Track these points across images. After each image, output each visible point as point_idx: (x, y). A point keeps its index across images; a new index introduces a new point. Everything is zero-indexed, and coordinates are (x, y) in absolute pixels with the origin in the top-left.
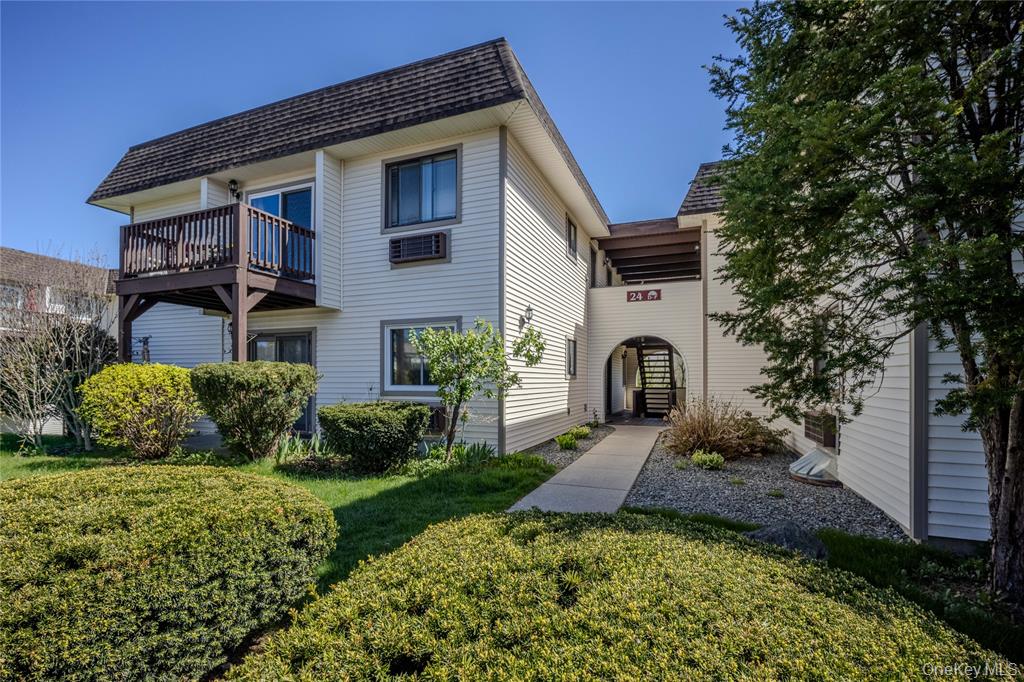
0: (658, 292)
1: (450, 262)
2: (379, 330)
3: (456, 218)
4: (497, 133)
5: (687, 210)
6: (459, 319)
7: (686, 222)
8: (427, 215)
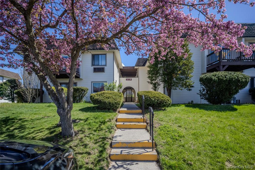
0: (131, 79)
1: (105, 72)
2: (91, 83)
3: (106, 65)
4: (113, 53)
5: (136, 66)
6: (106, 82)
7: (136, 67)
8: (100, 64)
